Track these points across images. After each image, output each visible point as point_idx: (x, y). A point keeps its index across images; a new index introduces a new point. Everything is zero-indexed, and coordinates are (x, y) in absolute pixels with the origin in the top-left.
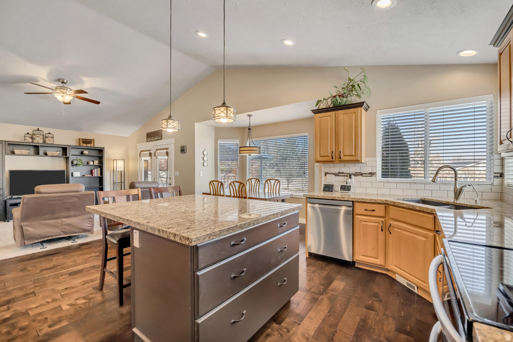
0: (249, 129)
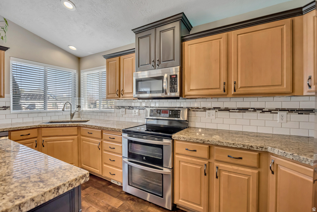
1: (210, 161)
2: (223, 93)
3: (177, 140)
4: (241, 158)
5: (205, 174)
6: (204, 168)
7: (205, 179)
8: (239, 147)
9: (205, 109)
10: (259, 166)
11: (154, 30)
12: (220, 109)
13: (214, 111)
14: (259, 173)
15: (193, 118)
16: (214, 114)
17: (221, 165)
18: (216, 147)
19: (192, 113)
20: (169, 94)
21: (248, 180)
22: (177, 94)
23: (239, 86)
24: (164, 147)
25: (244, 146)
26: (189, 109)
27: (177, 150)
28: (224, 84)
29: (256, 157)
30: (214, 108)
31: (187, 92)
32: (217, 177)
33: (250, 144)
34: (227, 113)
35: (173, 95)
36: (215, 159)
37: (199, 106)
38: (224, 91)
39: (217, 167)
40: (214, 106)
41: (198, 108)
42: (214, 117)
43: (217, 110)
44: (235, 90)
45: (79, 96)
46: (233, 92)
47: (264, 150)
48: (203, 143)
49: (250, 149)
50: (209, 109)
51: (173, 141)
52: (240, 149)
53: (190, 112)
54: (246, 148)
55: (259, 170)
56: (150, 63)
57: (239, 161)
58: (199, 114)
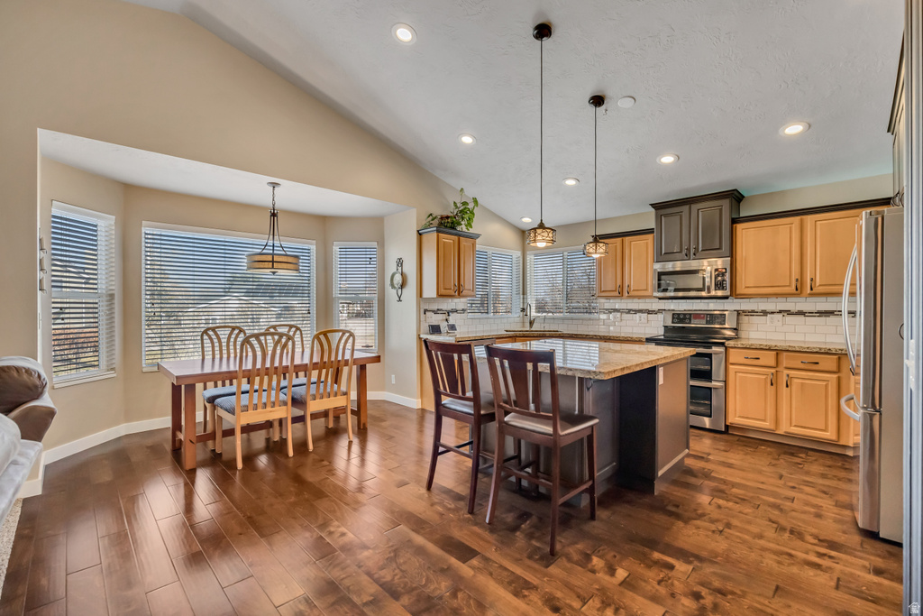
0: (274, 215)
1: (778, 369)
2: (795, 291)
3: (732, 348)
4: (817, 363)
5: (772, 384)
6: (770, 377)
7: (771, 390)
8: (815, 350)
9: (765, 313)
10: (839, 371)
11: (688, 206)
12: (789, 313)
13: (781, 315)
14: (839, 378)
15: (744, 327)
16: (781, 320)
17: (792, 373)
18: (785, 354)
19: (745, 319)
20: (713, 293)
21: (826, 386)
22: (727, 292)
23: (817, 284)
24: (713, 356)
25: (820, 349)
26: (739, 313)
27: (732, 360)
28: (797, 280)
29: (835, 361)
30: (780, 312)
31: (741, 289)
32: (787, 386)
33: (828, 347)
34: (801, 318)
35: (720, 293)
36: (785, 365)
37: (755, 308)
38: (797, 289)
39: (788, 375)
40: (779, 308)
41: (753, 311)
42: (780, 323)
43: (785, 314)
44: (812, 289)
45: (524, 293)
46: (809, 291)
47: (843, 352)
48: (769, 349)
49: (828, 353)
50: (773, 313)
51: (726, 347)
52: (817, 353)
53: (740, 317)
54: (823, 351)
55: (839, 375)
56: (681, 252)
57: (815, 367)
58: (755, 319)
